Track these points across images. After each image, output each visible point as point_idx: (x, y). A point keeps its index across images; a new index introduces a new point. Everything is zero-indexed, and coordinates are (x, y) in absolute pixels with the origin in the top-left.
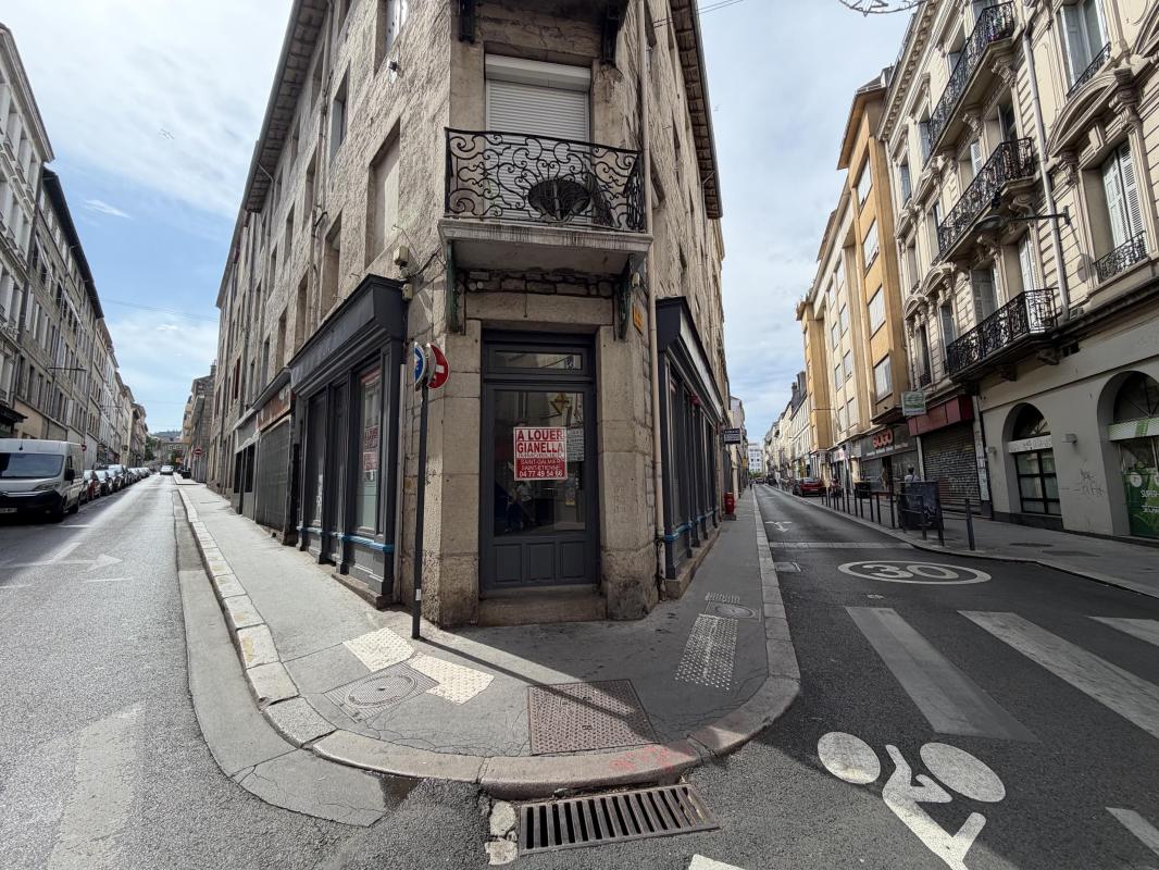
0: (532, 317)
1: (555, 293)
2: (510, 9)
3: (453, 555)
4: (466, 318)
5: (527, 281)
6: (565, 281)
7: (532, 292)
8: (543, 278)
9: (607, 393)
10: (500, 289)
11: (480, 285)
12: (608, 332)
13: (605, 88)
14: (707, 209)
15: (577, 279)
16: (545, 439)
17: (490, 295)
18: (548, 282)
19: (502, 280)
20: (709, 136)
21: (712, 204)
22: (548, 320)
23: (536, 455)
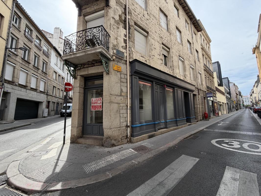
0: (89, 73)
1: (94, 66)
2: (88, 5)
3: (73, 127)
4: (77, 75)
5: (89, 65)
6: (96, 63)
7: (90, 67)
8: (92, 63)
9: (104, 88)
10: (84, 68)
11: (79, 68)
12: (105, 73)
13: (107, 12)
14: (197, 29)
15: (99, 61)
16: (98, 101)
17: (82, 70)
18: (93, 64)
19: (84, 66)
20: (189, 9)
21: (197, 28)
22: (92, 73)
23: (96, 104)
